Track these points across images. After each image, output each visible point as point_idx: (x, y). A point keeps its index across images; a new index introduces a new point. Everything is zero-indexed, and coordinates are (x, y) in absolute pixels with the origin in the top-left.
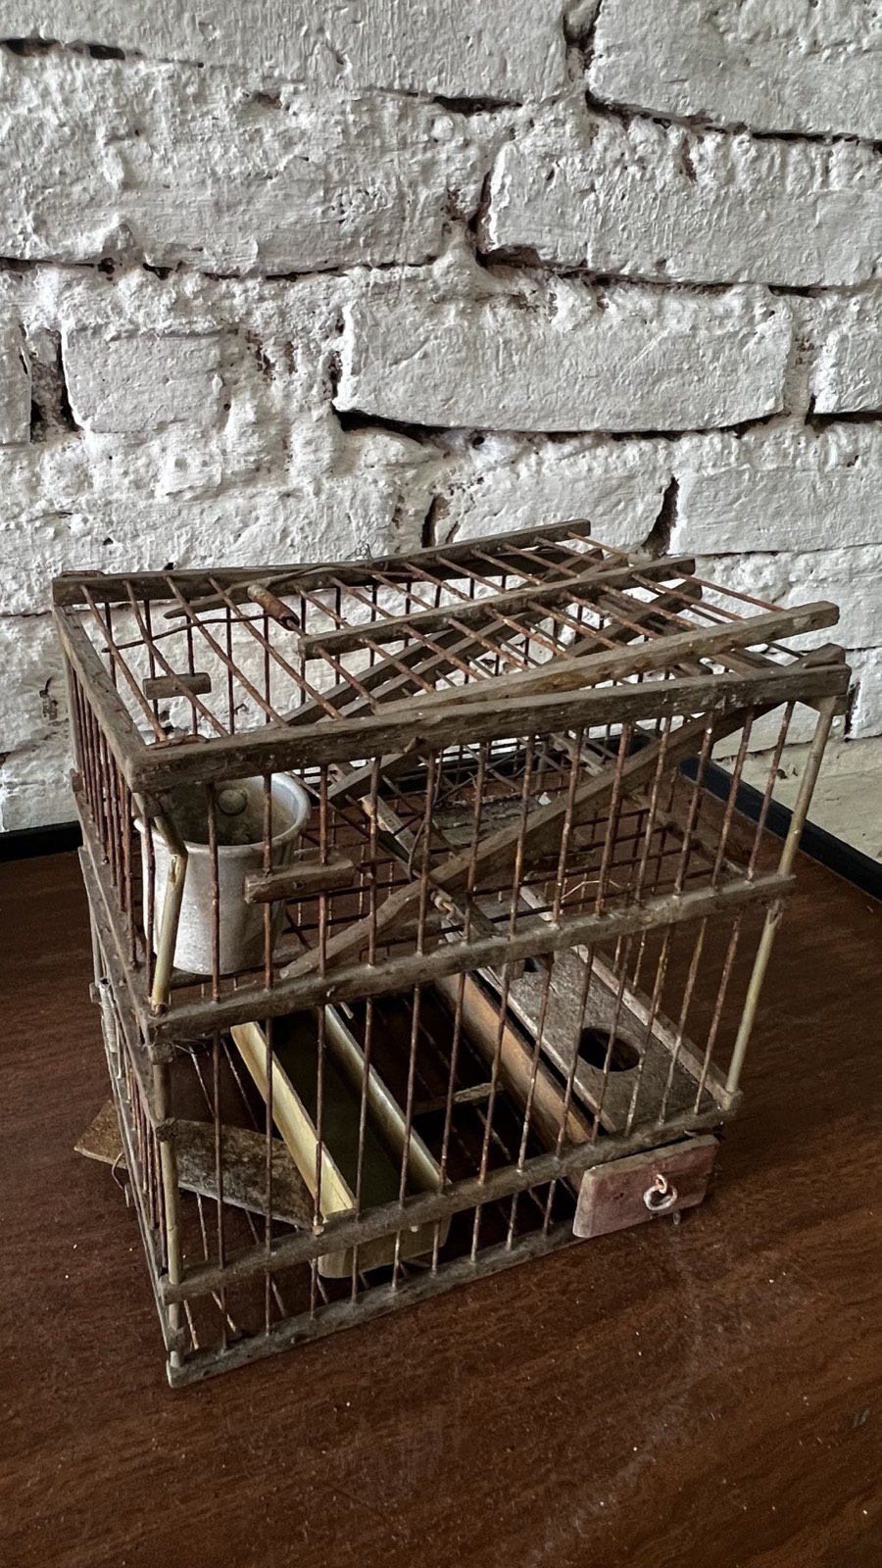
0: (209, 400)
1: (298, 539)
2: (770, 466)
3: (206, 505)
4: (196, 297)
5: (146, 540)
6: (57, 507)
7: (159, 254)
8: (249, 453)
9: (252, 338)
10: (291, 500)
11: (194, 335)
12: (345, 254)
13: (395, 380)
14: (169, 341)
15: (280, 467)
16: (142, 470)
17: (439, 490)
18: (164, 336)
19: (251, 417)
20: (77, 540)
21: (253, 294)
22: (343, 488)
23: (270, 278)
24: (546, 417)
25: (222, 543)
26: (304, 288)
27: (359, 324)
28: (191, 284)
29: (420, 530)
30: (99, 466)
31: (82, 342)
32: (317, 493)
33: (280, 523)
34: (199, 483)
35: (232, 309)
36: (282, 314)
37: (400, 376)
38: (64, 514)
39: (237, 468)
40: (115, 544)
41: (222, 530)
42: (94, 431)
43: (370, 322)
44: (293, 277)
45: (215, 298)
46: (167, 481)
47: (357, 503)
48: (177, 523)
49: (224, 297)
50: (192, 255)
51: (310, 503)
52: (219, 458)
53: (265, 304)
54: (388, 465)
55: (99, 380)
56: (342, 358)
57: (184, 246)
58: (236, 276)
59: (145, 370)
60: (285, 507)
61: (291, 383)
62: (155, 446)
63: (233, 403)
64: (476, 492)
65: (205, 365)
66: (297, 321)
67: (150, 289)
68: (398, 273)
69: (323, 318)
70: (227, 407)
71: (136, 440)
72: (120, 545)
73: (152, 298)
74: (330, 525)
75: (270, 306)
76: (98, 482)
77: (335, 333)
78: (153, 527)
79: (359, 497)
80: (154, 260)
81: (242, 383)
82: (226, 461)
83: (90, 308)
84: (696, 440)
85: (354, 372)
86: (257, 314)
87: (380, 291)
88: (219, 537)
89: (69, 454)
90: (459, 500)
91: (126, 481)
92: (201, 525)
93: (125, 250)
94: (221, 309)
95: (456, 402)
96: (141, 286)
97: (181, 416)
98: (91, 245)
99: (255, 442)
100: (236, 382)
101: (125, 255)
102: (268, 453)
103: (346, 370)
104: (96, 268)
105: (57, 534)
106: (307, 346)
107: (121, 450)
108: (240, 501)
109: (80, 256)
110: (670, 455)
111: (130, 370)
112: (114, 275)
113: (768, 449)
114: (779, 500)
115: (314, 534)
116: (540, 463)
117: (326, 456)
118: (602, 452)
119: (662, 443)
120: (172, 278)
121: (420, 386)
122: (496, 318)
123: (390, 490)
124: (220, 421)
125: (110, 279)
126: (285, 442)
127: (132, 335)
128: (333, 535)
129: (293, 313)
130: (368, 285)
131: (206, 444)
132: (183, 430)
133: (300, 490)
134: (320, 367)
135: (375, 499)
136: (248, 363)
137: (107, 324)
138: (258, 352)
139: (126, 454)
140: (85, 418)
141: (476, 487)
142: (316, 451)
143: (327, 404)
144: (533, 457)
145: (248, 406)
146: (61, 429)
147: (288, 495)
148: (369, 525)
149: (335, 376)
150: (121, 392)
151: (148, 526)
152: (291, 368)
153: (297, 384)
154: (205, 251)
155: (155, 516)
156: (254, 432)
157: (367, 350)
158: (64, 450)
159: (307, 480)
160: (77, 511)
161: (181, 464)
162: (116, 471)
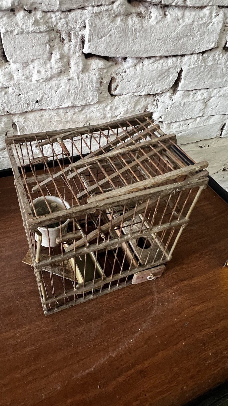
0: (46, 52)
1: (73, 92)
2: (210, 64)
3: (47, 83)
4: (41, 19)
5: (30, 94)
6: (5, 86)
7: (29, 6)
8: (58, 68)
9: (58, 32)
10: (71, 81)
11: (41, 32)
12: (86, 3)
13: (101, 43)
14: (34, 34)
15: (67, 71)
16: (28, 74)
17: (113, 75)
18: (32, 33)
19: (59, 57)
20: (11, 95)
21: (58, 17)
22: (85, 77)
23: (63, 12)
24: (146, 52)
25: (51, 94)
26: (74, 14)
27: (91, 26)
28: (39, 15)
29: (108, 87)
30: (15, 73)
31: (7, 35)
32: (78, 78)
33: (68, 88)
34: (44, 77)
35: (52, 22)
36: (67, 23)
37: (102, 42)
38: (6, 88)
39: (55, 73)
40: (22, 95)
41: (51, 90)
42: (13, 63)
43: (94, 25)
44: (70, 11)
45: (47, 19)
46: (35, 77)
47: (90, 81)
48: (39, 89)
49: (49, 19)
50: (39, 6)
51: (76, 81)
52: (50, 70)
53: (62, 20)
54: (99, 69)
55: (13, 47)
56: (85, 36)
57: (36, 3)
58: (53, 11)
59: (27, 44)
60: (69, 83)
61: (70, 45)
62: (31, 66)
63: (53, 53)
64: (124, 75)
65: (44, 41)
66: (72, 25)
67: (26, 17)
68: (103, 8)
69: (79, 24)
70: (52, 54)
71: (25, 65)
72: (23, 96)
73: (27, 20)
74: (82, 87)
75: (63, 20)
76: (16, 77)
77: (83, 28)
78: (32, 90)
79: (90, 79)
80: (27, 8)
81: (56, 46)
82: (52, 71)
83: (9, 25)
84: (189, 57)
85: (89, 42)
86: (59, 24)
87: (97, 14)
88: (51, 92)
89: (6, 70)
90: (119, 78)
91: (24, 77)
92: (46, 89)
93: (18, 5)
94: (48, 23)
95: (119, 50)
96: (24, 16)
97: (38, 58)
98: (7, 4)
99: (60, 64)
100: (54, 46)
101: (18, 7)
102: (64, 67)
103: (87, 41)
104: (9, 11)
105: (5, 94)
106: (75, 33)
107: (21, 68)
108: (56, 82)
109: (4, 8)
110: (181, 62)
111: (22, 44)
112: (15, 12)
113: (211, 58)
114: (212, 73)
115: (77, 90)
116: (143, 66)
117: (81, 67)
118: (161, 61)
119: (179, 58)
120: (33, 13)
121: (109, 45)
122: (133, 21)
123: (99, 77)
124: (50, 58)
125: (14, 14)
126: (69, 64)
127: (22, 33)
128: (83, 90)
129: (71, 23)
130: (93, 13)
131: (46, 66)
132: (39, 61)
133: (73, 78)
134: (79, 40)
135: (95, 80)
136: (57, 40)
137: (14, 30)
138: (60, 36)
139: (23, 69)
140: (10, 59)
141: (124, 74)
142: (78, 66)
143: (81, 51)
144: (141, 64)
145: (58, 53)
146: (3, 61)
147: (70, 79)
148: (93, 87)
149: (83, 42)
150: (20, 51)
151: (31, 90)
152: (70, 41)
153: (72, 45)
154: (43, 4)
155: (32, 87)
156: (59, 61)
157: (93, 34)
158: (5, 68)
159: (75, 75)
160: (10, 87)
161: (39, 72)
162: (20, 74)
